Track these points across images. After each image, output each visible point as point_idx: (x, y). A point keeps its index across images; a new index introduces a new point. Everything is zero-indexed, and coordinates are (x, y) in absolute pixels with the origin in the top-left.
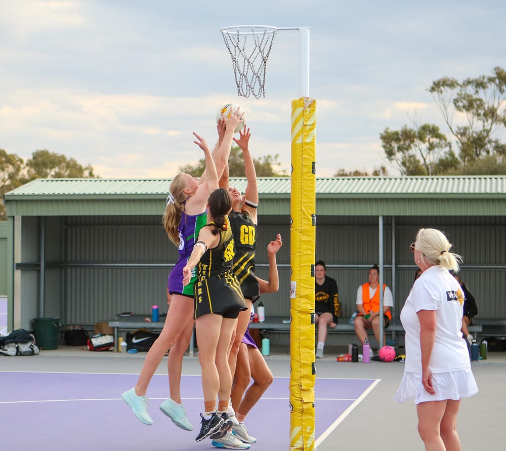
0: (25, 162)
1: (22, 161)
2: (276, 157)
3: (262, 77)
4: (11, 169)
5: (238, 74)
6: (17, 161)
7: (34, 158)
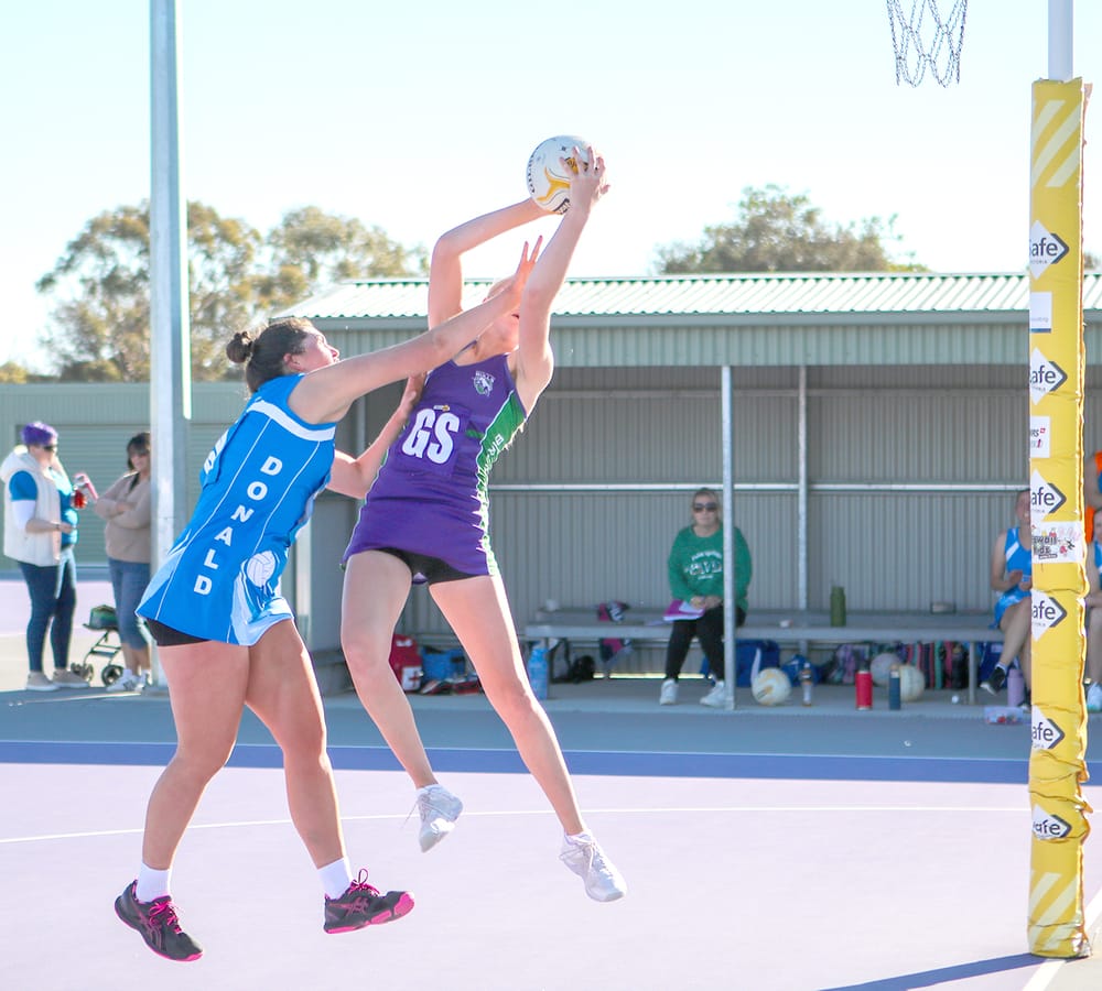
0: (264, 234)
1: (257, 237)
2: (891, 222)
3: (956, 37)
4: (229, 252)
5: (898, 28)
6: (246, 236)
7: (288, 225)
